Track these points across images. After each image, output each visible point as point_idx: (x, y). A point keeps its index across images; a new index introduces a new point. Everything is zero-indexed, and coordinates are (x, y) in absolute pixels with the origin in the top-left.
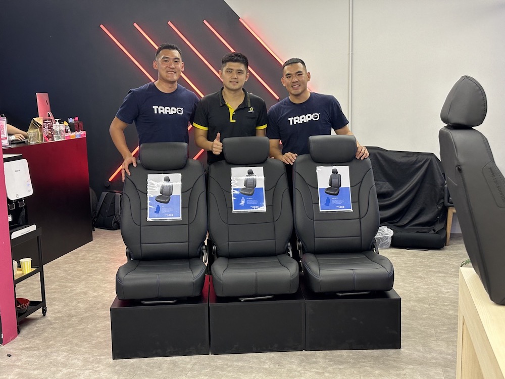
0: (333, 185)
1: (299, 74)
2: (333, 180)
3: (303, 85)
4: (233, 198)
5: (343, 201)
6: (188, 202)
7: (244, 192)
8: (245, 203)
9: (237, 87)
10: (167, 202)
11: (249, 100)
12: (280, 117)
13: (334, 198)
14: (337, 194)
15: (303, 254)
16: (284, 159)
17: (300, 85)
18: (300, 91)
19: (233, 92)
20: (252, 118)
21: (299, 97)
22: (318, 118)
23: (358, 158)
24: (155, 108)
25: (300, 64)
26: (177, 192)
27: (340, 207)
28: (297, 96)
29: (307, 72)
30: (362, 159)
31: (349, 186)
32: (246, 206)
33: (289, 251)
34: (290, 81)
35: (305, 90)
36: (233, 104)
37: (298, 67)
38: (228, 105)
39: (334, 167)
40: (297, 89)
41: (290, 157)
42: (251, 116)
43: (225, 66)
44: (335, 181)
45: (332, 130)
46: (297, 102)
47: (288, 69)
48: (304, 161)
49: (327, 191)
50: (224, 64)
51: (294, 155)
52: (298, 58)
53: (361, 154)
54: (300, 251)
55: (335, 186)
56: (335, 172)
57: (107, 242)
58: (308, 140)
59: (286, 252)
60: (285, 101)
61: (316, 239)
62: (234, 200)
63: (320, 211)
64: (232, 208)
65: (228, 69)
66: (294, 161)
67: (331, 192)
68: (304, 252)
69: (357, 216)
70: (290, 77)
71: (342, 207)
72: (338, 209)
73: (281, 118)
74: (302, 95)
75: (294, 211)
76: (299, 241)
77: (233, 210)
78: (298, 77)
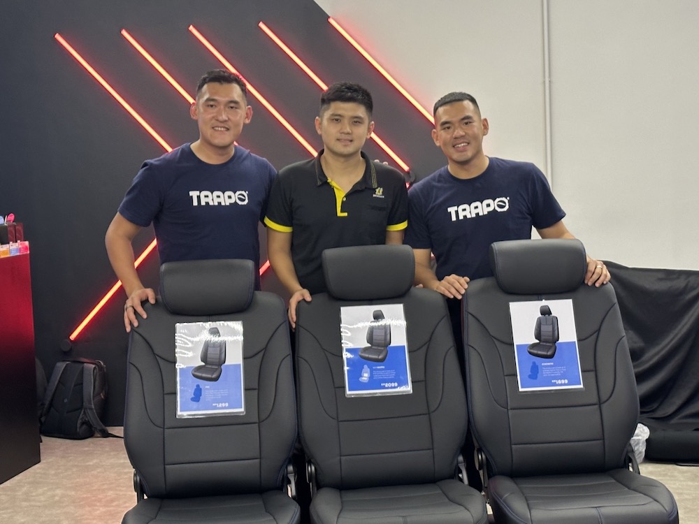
0: (543, 338)
1: (466, 121)
2: (544, 328)
3: (475, 141)
4: (346, 368)
5: (564, 369)
6: (257, 378)
7: (367, 355)
8: (371, 377)
9: (350, 149)
10: (216, 379)
11: (374, 175)
12: (431, 206)
13: (547, 363)
14: (551, 357)
15: (489, 477)
16: (443, 288)
17: (468, 143)
18: (469, 154)
19: (342, 160)
20: (381, 209)
21: (466, 167)
22: (507, 207)
23: (590, 284)
24: (194, 194)
25: (467, 103)
26: (235, 357)
27: (559, 382)
28: (464, 164)
29: (483, 118)
30: (597, 285)
31: (575, 340)
32: (373, 384)
33: (461, 472)
34: (449, 136)
35: (478, 152)
36: (342, 183)
37: (464, 108)
38: (334, 184)
39: (544, 303)
40: (464, 150)
41: (455, 285)
42: (377, 205)
43: (328, 109)
44: (546, 329)
45: (534, 229)
46: (463, 175)
47: (446, 112)
48: (483, 290)
49: (532, 351)
50: (325, 106)
51: (464, 280)
52: (463, 92)
53: (595, 277)
54: (481, 472)
55: (547, 340)
56: (546, 312)
57: (71, 463)
58: (489, 251)
59: (454, 475)
60: (440, 175)
61: (513, 446)
62: (348, 370)
63: (521, 390)
64: (344, 387)
65: (333, 115)
66: (463, 292)
67: (540, 352)
68: (491, 475)
69: (595, 400)
70: (449, 128)
71: (563, 382)
72: (555, 385)
73: (432, 209)
74: (473, 162)
75: (468, 390)
76: (480, 451)
77: (348, 392)
78: (464, 127)
